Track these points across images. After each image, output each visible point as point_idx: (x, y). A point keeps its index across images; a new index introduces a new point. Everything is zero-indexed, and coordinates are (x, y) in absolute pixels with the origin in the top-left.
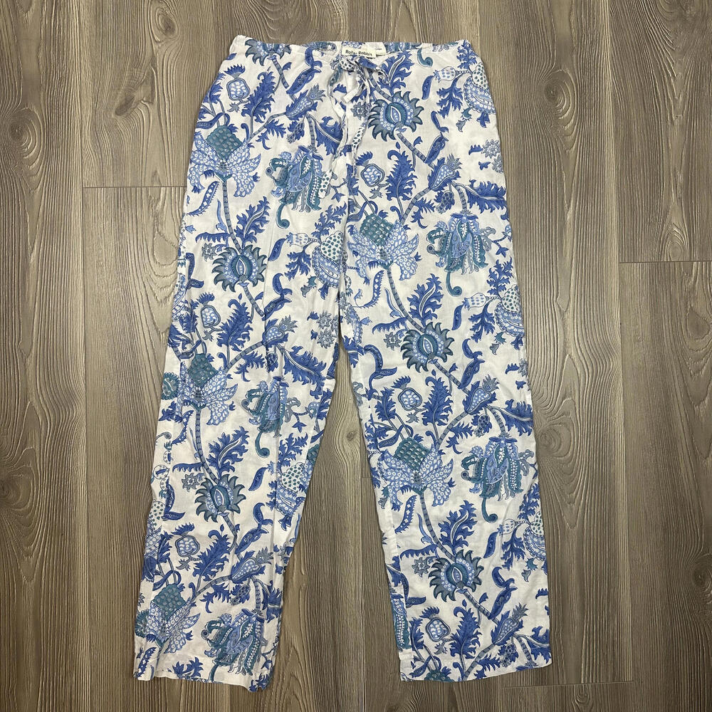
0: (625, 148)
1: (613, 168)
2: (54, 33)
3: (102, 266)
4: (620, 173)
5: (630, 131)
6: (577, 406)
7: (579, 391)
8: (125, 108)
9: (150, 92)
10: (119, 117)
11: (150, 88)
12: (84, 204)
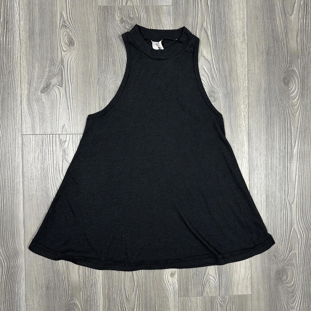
3: (33, 179)
6: (297, 256)
7: (299, 248)
8: (46, 89)
9: (60, 80)
10: (43, 94)
11: (60, 78)
12: (23, 144)
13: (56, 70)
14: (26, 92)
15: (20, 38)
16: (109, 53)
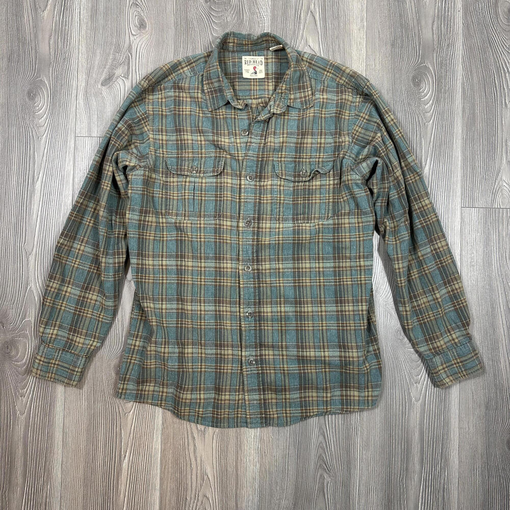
0: (470, 123)
1: (460, 137)
2: (62, 27)
4: (465, 141)
5: (474, 110)
8: (109, 80)
9: (126, 70)
10: (104, 87)
11: (126, 67)
12: (75, 148)
13: (122, 58)
14: (83, 84)
15: (80, 18)
16: (189, 39)
